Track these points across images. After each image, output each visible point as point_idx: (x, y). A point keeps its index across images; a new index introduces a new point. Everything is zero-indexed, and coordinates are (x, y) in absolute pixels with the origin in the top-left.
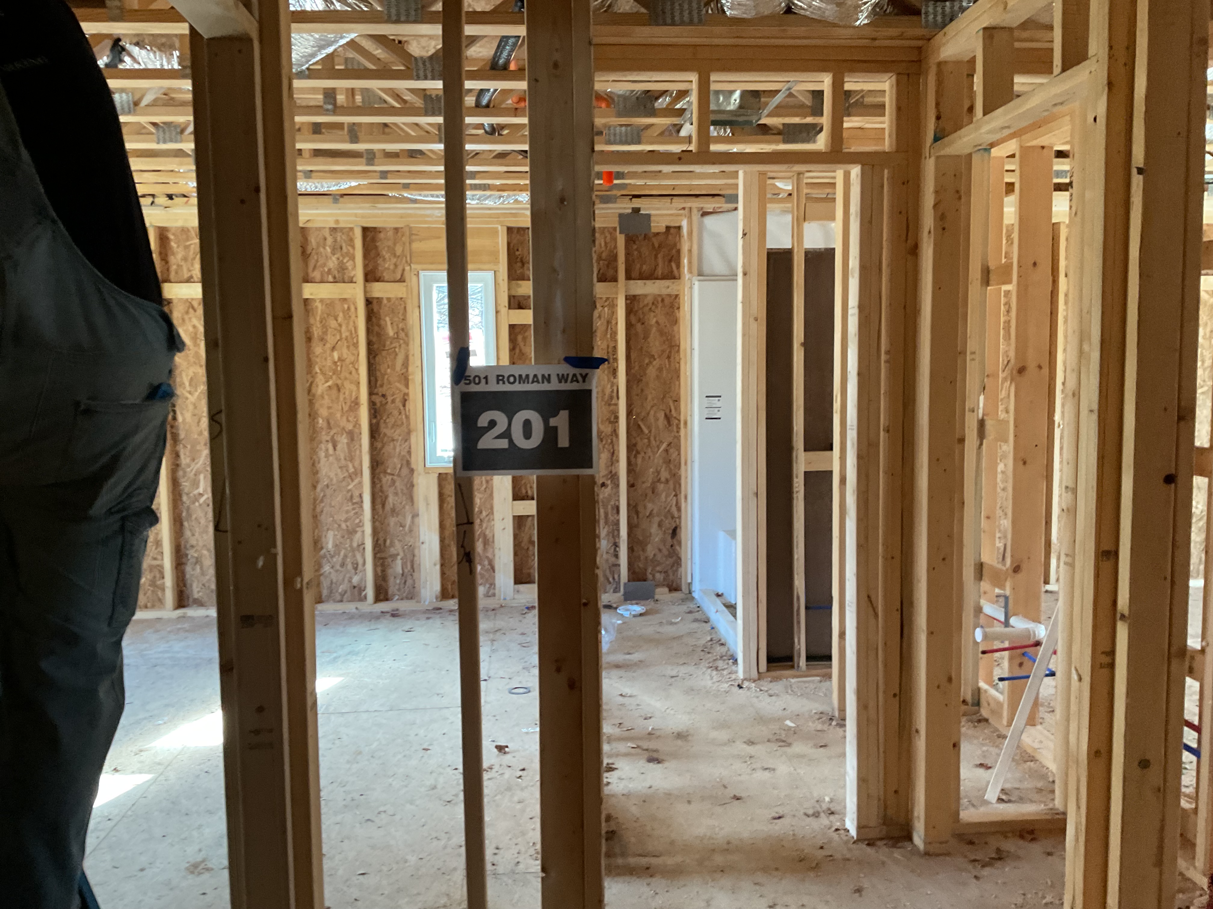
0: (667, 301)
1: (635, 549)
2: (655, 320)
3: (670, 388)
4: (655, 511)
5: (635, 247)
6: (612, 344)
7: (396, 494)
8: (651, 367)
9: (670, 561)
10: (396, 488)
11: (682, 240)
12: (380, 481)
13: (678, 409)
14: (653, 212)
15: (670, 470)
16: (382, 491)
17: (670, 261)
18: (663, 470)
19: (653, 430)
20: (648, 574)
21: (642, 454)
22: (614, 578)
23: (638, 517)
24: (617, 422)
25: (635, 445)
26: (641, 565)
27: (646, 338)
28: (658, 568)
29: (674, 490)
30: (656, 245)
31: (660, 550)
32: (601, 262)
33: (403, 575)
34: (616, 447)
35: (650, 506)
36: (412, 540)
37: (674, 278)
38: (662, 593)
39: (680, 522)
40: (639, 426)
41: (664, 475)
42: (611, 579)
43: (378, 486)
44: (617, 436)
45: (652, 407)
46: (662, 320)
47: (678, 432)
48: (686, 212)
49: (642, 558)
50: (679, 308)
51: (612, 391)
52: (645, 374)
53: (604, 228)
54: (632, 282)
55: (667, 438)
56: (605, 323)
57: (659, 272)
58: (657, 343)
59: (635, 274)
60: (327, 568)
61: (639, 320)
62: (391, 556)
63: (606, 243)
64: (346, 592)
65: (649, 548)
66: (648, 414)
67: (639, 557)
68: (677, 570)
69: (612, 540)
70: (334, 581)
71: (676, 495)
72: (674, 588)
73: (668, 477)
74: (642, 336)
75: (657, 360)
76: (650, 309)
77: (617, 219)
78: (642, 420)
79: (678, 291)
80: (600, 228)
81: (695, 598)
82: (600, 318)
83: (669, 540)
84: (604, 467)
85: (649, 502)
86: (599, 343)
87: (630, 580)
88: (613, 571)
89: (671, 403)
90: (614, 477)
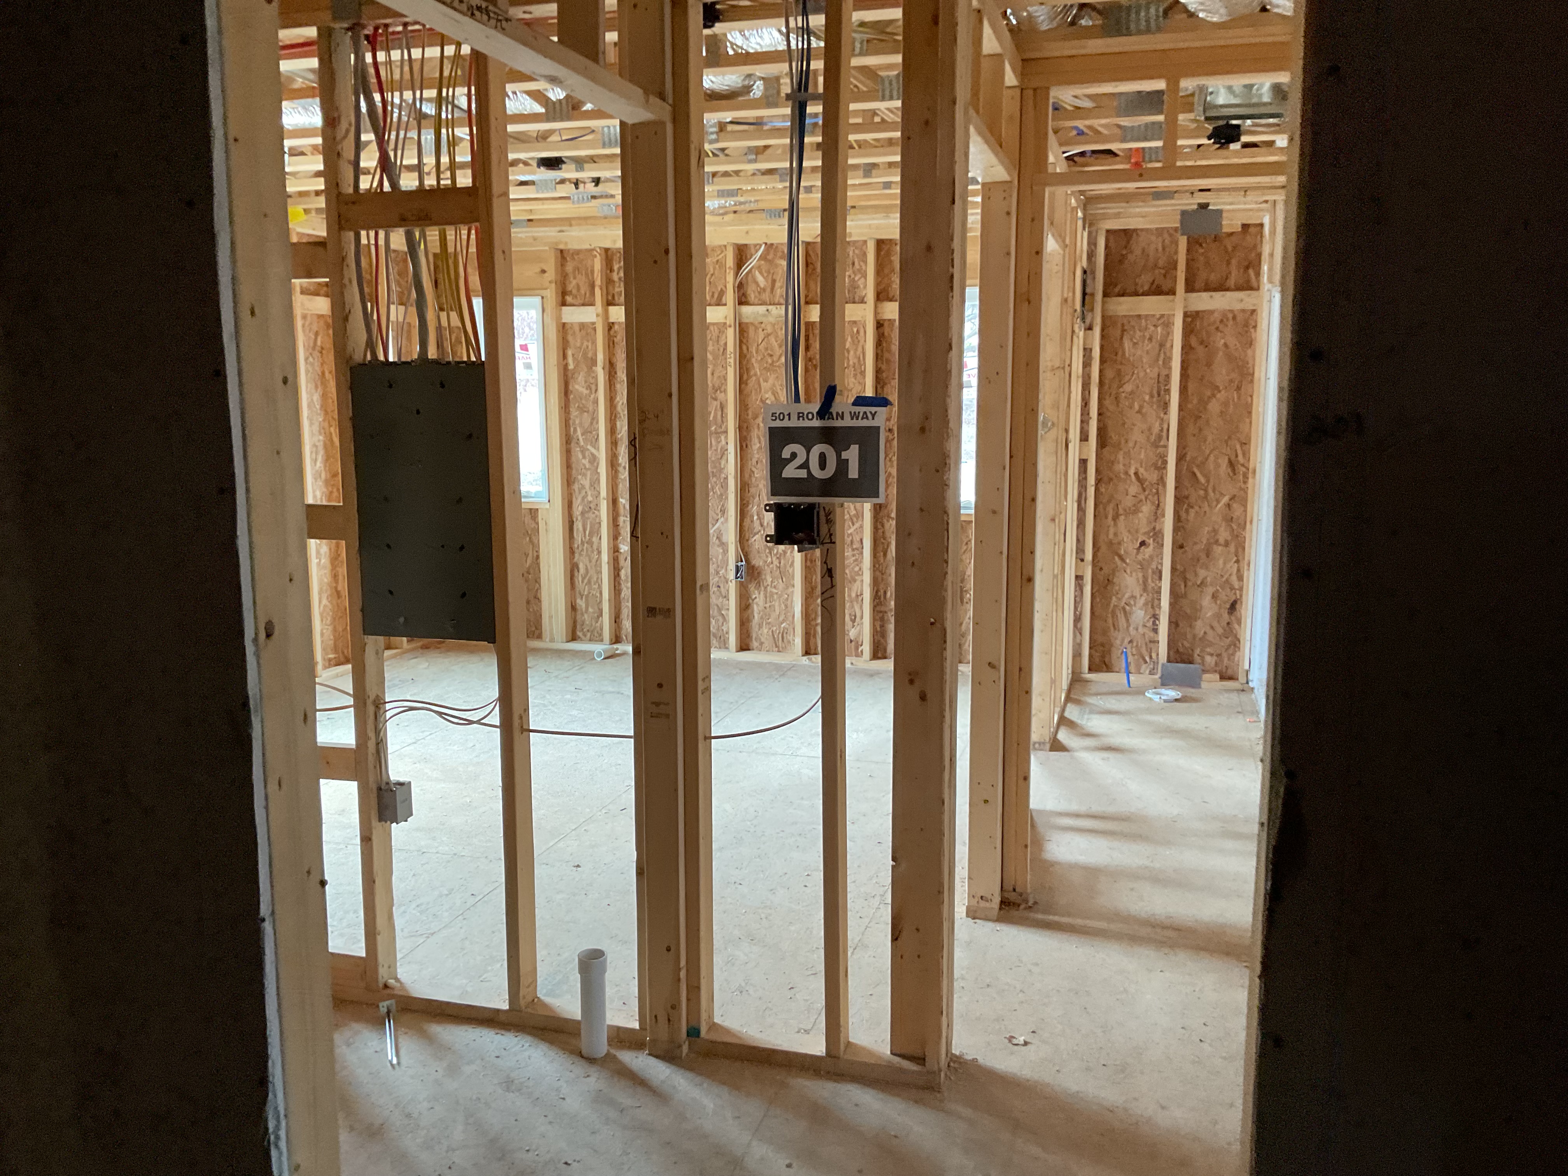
1: (1181, 625)
2: (1223, 341)
3: (1237, 427)
4: (1209, 579)
5: (1201, 251)
6: (1164, 372)
8: (1213, 401)
9: (1225, 642)
12: (883, 526)
13: (1246, 454)
14: (1224, 208)
16: (884, 537)
17: (1247, 268)
18: (1222, 529)
19: (1211, 481)
20: (1196, 655)
21: (1197, 508)
22: (1151, 657)
23: (1185, 586)
24: (1165, 468)
25: (1187, 497)
26: (1187, 644)
27: (1209, 364)
28: (1208, 650)
29: (1236, 555)
30: (1230, 249)
31: (1212, 628)
32: (1157, 271)
34: (1161, 499)
35: (1202, 573)
37: (1251, 288)
38: (1210, 682)
39: (1241, 596)
40: (1194, 474)
41: (1224, 535)
42: (1147, 659)
43: (880, 531)
44: (1164, 485)
45: (1213, 450)
46: (1232, 342)
47: (1245, 482)
48: (1270, 206)
49: (1188, 636)
50: (1255, 327)
51: (1162, 430)
52: (1206, 410)
53: (1163, 229)
54: (1194, 295)
55: (1229, 489)
56: (1157, 346)
57: (1231, 282)
58: (1224, 372)
59: (1199, 284)
61: (1202, 343)
63: (1164, 249)
65: (1199, 624)
66: (1207, 459)
67: (1185, 634)
68: (1233, 654)
69: (1150, 610)
71: (1237, 561)
72: (1226, 676)
73: (1229, 538)
74: (1204, 362)
75: (1223, 392)
76: (1217, 329)
77: (1179, 217)
78: (1198, 466)
79: (1254, 305)
80: (1157, 229)
81: (1253, 689)
82: (1150, 339)
83: (1226, 615)
84: (1145, 521)
85: (1201, 568)
86: (1148, 371)
87: (1169, 661)
88: (1151, 649)
89: (1238, 447)
90: (1157, 535)
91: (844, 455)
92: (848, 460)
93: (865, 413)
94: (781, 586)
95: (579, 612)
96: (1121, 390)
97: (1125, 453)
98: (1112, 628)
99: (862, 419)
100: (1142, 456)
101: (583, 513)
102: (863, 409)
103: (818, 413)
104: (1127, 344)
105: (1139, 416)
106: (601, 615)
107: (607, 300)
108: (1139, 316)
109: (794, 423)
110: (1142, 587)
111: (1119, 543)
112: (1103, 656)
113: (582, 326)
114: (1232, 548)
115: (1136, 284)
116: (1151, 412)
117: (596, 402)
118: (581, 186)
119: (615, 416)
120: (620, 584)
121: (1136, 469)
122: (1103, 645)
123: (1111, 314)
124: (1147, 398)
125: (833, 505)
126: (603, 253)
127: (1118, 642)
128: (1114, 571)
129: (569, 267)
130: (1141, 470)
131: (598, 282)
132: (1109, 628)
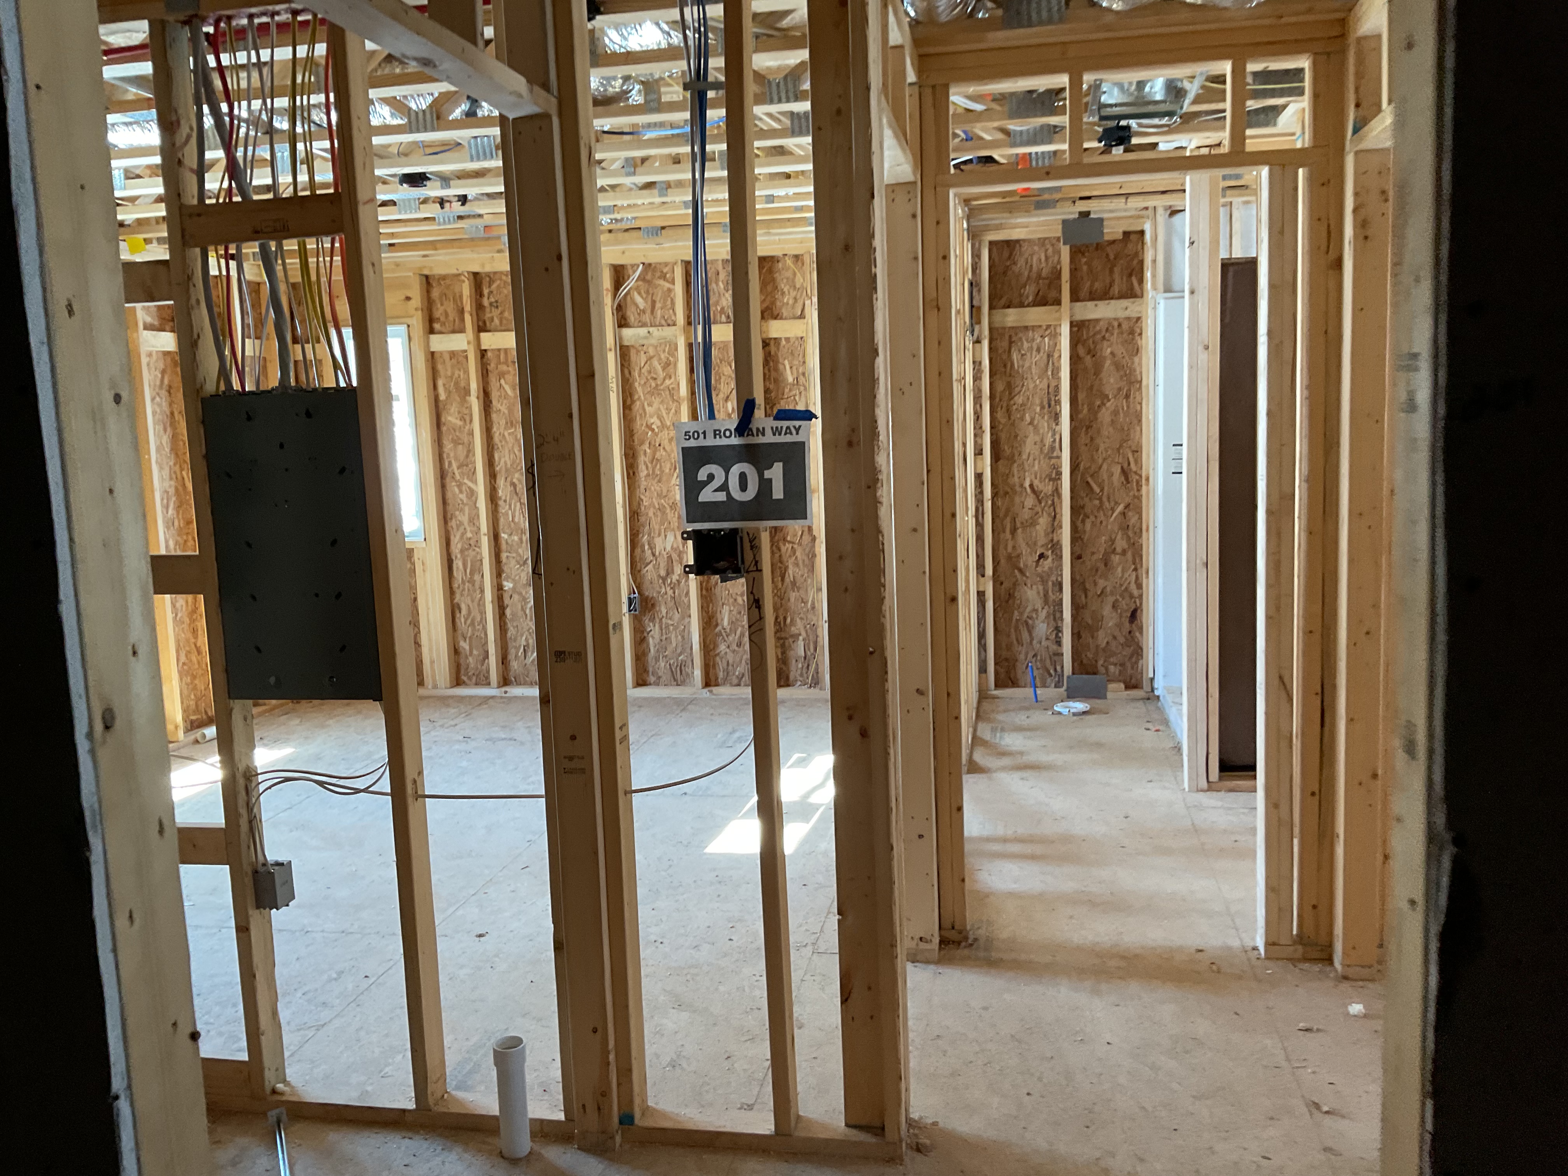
0: (1125, 326)
1: (1083, 636)
2: (1109, 350)
3: (1128, 435)
4: (1108, 589)
5: (1084, 260)
6: (1053, 384)
7: (797, 565)
8: (1104, 410)
9: (1128, 651)
10: (796, 558)
11: (1145, 247)
12: (779, 550)
13: (1138, 461)
14: (1105, 216)
15: (1129, 538)
16: (781, 562)
17: (1130, 275)
18: (1119, 538)
19: (1106, 489)
20: (1099, 666)
21: (1092, 518)
22: (1055, 670)
23: (1086, 597)
24: (1060, 479)
25: (1083, 507)
26: (1090, 655)
27: (1097, 372)
28: (1111, 660)
29: (1134, 564)
30: (1112, 257)
31: (1115, 637)
32: (1041, 281)
33: (805, 658)
34: (1058, 510)
35: (1102, 583)
36: (815, 619)
37: (1134, 296)
38: (1116, 691)
39: (1141, 604)
40: (1087, 482)
41: (1121, 543)
42: (1052, 672)
43: (777, 555)
44: (1060, 496)
45: (1104, 459)
46: (1120, 350)
47: (1138, 490)
48: (1150, 212)
49: (1092, 647)
50: (1140, 334)
52: (1096, 419)
53: (1045, 239)
54: (1078, 304)
55: (1124, 498)
56: (1045, 357)
57: (1116, 290)
58: (1112, 380)
59: (1083, 294)
60: (722, 647)
61: (1089, 352)
62: (792, 636)
63: (1047, 258)
64: (743, 675)
65: (1101, 634)
66: (1100, 467)
67: (1088, 645)
68: (1137, 663)
69: (1052, 623)
70: (731, 662)
71: (1135, 569)
72: (1132, 684)
73: (1126, 546)
74: (1093, 371)
75: (1112, 400)
76: (1104, 338)
77: (1060, 227)
78: (1092, 476)
79: (1140, 312)
80: (1039, 239)
81: (1158, 697)
82: (1038, 350)
83: (1127, 624)
84: (1042, 534)
85: (1100, 577)
86: (1038, 382)
87: (1073, 673)
88: (1055, 662)
89: (1130, 456)
90: (1056, 547)
91: (767, 474)
92: (770, 480)
93: (788, 428)
94: (677, 616)
95: (463, 656)
96: (1012, 402)
97: (1019, 466)
98: (1015, 642)
99: (786, 434)
100: (1036, 468)
101: (462, 551)
102: (785, 424)
103: (735, 430)
104: (1015, 356)
105: (1031, 428)
106: (486, 656)
107: (479, 326)
108: (1026, 328)
109: (710, 442)
110: (1043, 600)
111: (1018, 556)
112: (1008, 672)
113: (453, 354)
114: (1129, 555)
115: (1021, 295)
116: (1044, 425)
117: (471, 433)
118: (447, 205)
119: (493, 448)
120: (505, 623)
121: (1031, 481)
122: (1007, 660)
123: (997, 325)
124: (1038, 409)
125: (758, 529)
126: (472, 277)
127: (1022, 657)
128: (1015, 584)
129: (435, 293)
130: (1036, 483)
131: (467, 308)
132: (1012, 643)
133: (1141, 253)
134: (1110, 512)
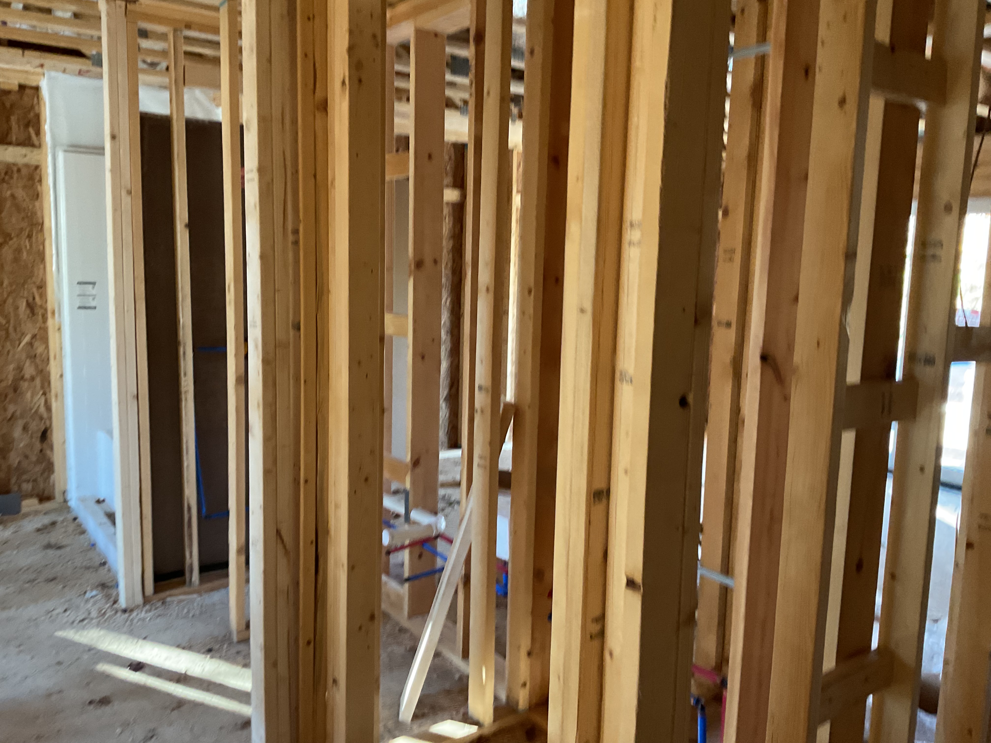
0: (24, 171)
11: (42, 104)
15: (37, 366)
133: (36, 108)
134: (17, 343)
